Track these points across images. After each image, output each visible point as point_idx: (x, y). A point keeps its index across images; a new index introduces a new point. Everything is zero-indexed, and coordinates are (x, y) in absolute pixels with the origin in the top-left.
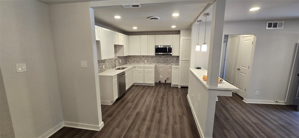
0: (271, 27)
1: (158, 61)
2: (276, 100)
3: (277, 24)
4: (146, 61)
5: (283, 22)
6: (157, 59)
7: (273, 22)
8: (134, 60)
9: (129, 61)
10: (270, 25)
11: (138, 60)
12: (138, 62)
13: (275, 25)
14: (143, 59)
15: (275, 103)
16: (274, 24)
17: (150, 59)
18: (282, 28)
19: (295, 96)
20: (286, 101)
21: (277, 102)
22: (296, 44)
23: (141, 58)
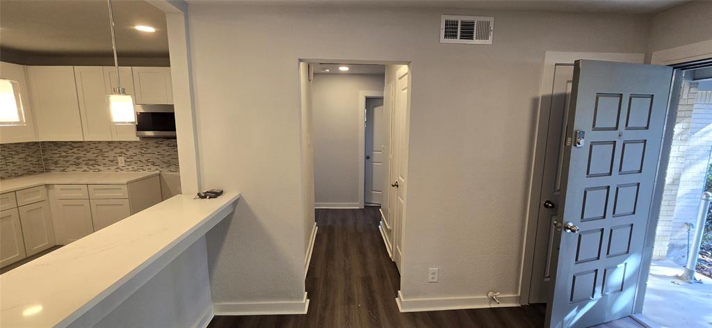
0: (455, 36)
1: (167, 159)
2: (490, 294)
3: (471, 24)
4: (121, 160)
5: (491, 20)
6: (162, 152)
7: (460, 19)
8: (78, 158)
9: (56, 163)
10: (451, 31)
11: (90, 156)
12: (92, 165)
13: (468, 32)
14: (111, 155)
15: (490, 303)
16: (464, 24)
17: (135, 155)
18: (489, 42)
19: (545, 274)
20: (519, 295)
21: (492, 299)
22: (535, 101)
23: (101, 150)
